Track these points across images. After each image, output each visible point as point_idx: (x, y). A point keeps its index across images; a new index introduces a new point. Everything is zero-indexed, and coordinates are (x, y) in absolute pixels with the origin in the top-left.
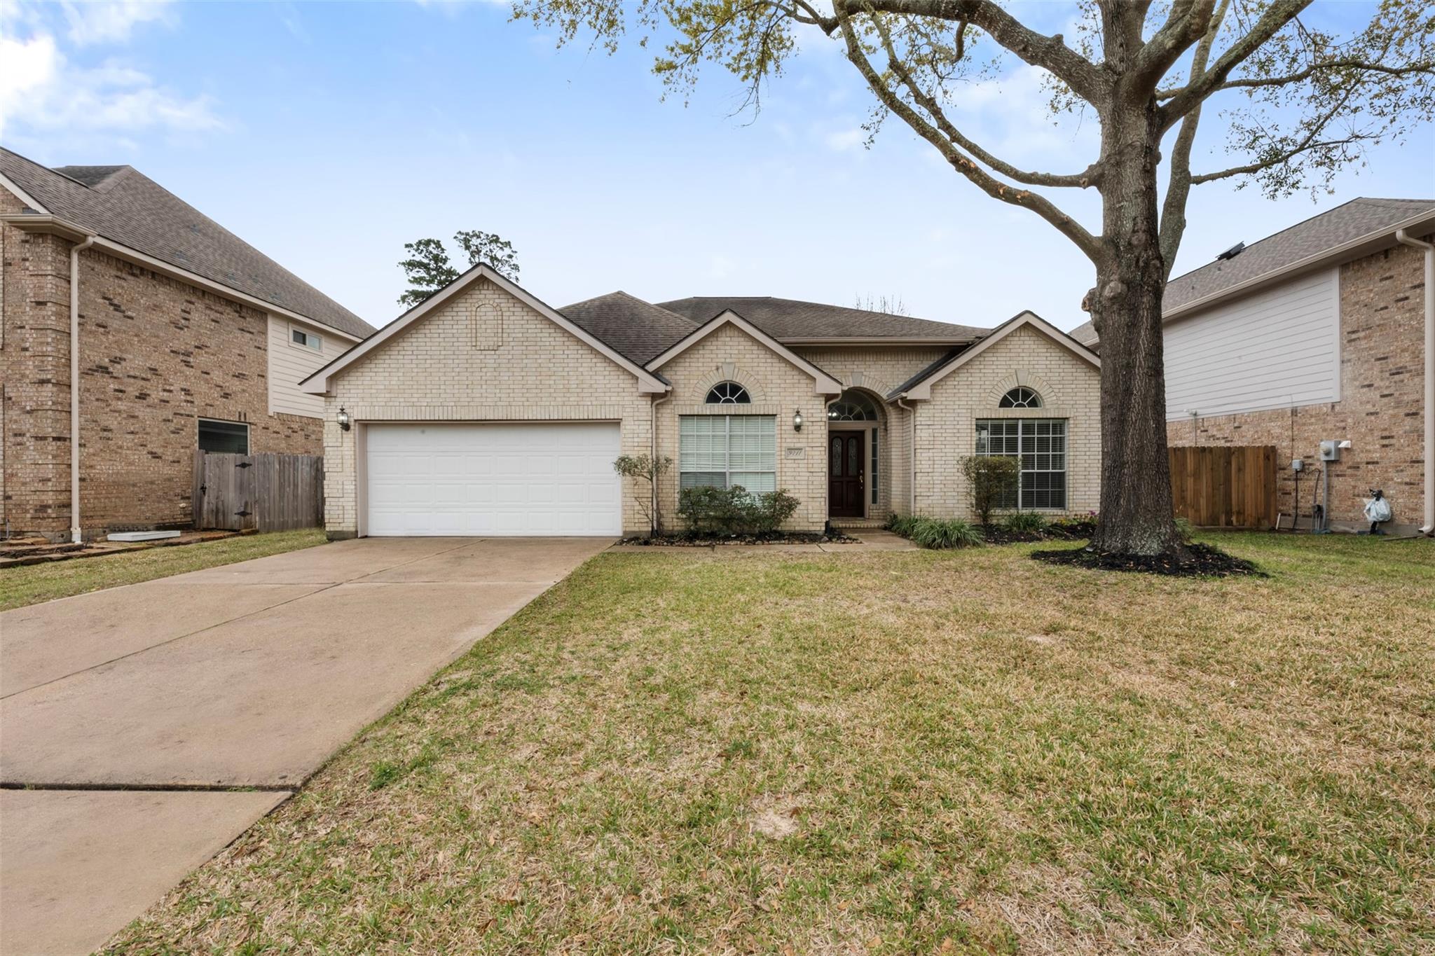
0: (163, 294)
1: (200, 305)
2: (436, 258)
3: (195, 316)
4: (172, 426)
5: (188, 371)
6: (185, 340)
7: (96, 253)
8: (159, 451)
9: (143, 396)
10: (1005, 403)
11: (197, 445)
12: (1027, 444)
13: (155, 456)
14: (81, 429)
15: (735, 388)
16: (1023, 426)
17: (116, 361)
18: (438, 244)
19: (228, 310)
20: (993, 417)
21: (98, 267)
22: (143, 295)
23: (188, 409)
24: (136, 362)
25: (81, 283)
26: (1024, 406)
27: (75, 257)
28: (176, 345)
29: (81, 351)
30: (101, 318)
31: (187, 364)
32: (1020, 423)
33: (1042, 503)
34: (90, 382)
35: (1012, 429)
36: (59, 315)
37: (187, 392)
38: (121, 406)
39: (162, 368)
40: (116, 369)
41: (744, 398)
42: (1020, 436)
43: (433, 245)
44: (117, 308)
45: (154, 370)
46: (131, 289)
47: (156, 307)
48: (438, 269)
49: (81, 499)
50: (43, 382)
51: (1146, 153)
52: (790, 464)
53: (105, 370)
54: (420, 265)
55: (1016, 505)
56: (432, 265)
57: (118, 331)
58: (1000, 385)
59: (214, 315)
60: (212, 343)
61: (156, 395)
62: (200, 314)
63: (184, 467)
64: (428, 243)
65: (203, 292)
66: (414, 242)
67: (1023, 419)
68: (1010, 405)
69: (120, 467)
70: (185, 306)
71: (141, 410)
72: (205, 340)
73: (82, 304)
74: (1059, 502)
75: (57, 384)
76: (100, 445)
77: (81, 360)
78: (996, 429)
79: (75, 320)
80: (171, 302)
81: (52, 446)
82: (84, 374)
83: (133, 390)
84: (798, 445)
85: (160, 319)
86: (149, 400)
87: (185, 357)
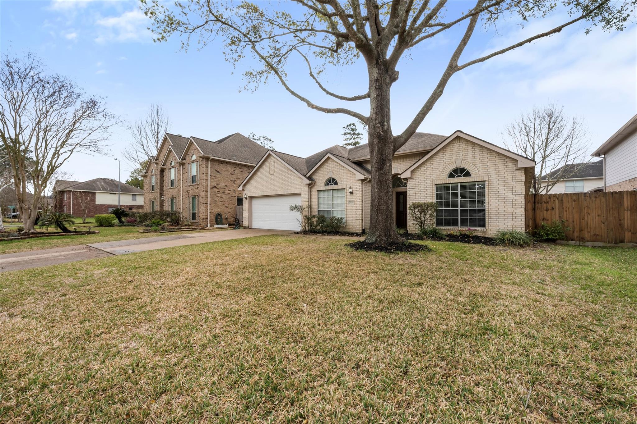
0: (229, 167)
1: (238, 168)
2: (353, 130)
3: (236, 171)
4: (230, 199)
5: (235, 185)
6: (234, 177)
7: (213, 160)
8: (227, 206)
9: (224, 193)
10: (451, 176)
11: (237, 204)
12: (463, 195)
13: (226, 207)
14: (210, 201)
15: (334, 180)
16: (461, 186)
17: (218, 185)
18: (354, 125)
19: (245, 168)
20: (443, 183)
21: (214, 163)
22: (224, 168)
23: (234, 195)
24: (222, 185)
25: (210, 168)
26: (461, 176)
27: (209, 162)
28: (232, 179)
29: (210, 183)
30: (215, 175)
31: (234, 183)
32: (459, 185)
33: (473, 224)
34: (212, 190)
35: (455, 188)
36: (206, 176)
37: (234, 190)
38: (219, 195)
39: (228, 185)
40: (218, 187)
41: (336, 183)
42: (459, 191)
43: (352, 125)
44: (218, 172)
45: (226, 186)
46: (221, 167)
47: (227, 170)
48: (354, 134)
49: (210, 217)
50: (204, 191)
51: (376, 82)
52: (349, 207)
53: (215, 187)
54: (348, 133)
55: (457, 225)
56: (352, 133)
57: (218, 178)
58: (447, 167)
59: (241, 170)
60: (241, 178)
61: (227, 192)
62: (238, 171)
63: (233, 209)
64: (350, 125)
65: (239, 165)
66: (345, 126)
67: (460, 183)
68: (454, 176)
69: (219, 210)
70: (234, 169)
71: (223, 196)
72: (239, 177)
73: (211, 172)
74: (482, 223)
75: (206, 191)
76: (214, 205)
77: (210, 186)
78: (447, 188)
79: (209, 176)
80: (230, 169)
81: (205, 205)
82: (211, 188)
83: (221, 191)
84: (352, 200)
85: (228, 173)
86: (225, 193)
87: (234, 182)
